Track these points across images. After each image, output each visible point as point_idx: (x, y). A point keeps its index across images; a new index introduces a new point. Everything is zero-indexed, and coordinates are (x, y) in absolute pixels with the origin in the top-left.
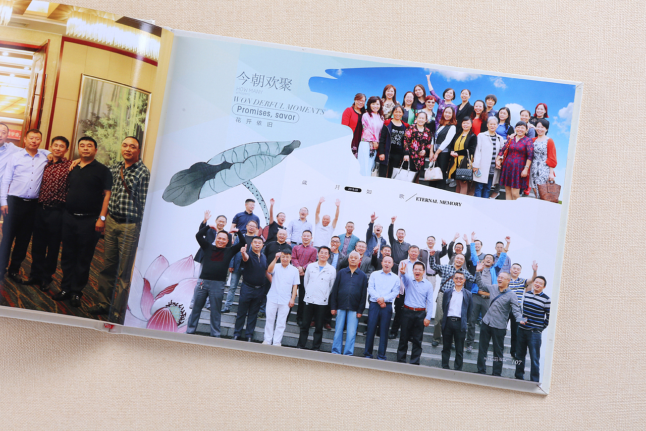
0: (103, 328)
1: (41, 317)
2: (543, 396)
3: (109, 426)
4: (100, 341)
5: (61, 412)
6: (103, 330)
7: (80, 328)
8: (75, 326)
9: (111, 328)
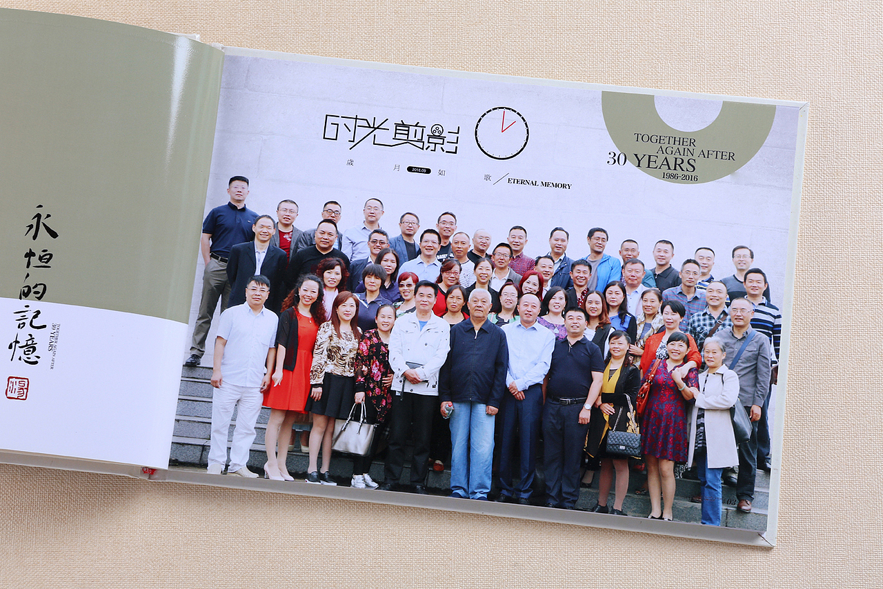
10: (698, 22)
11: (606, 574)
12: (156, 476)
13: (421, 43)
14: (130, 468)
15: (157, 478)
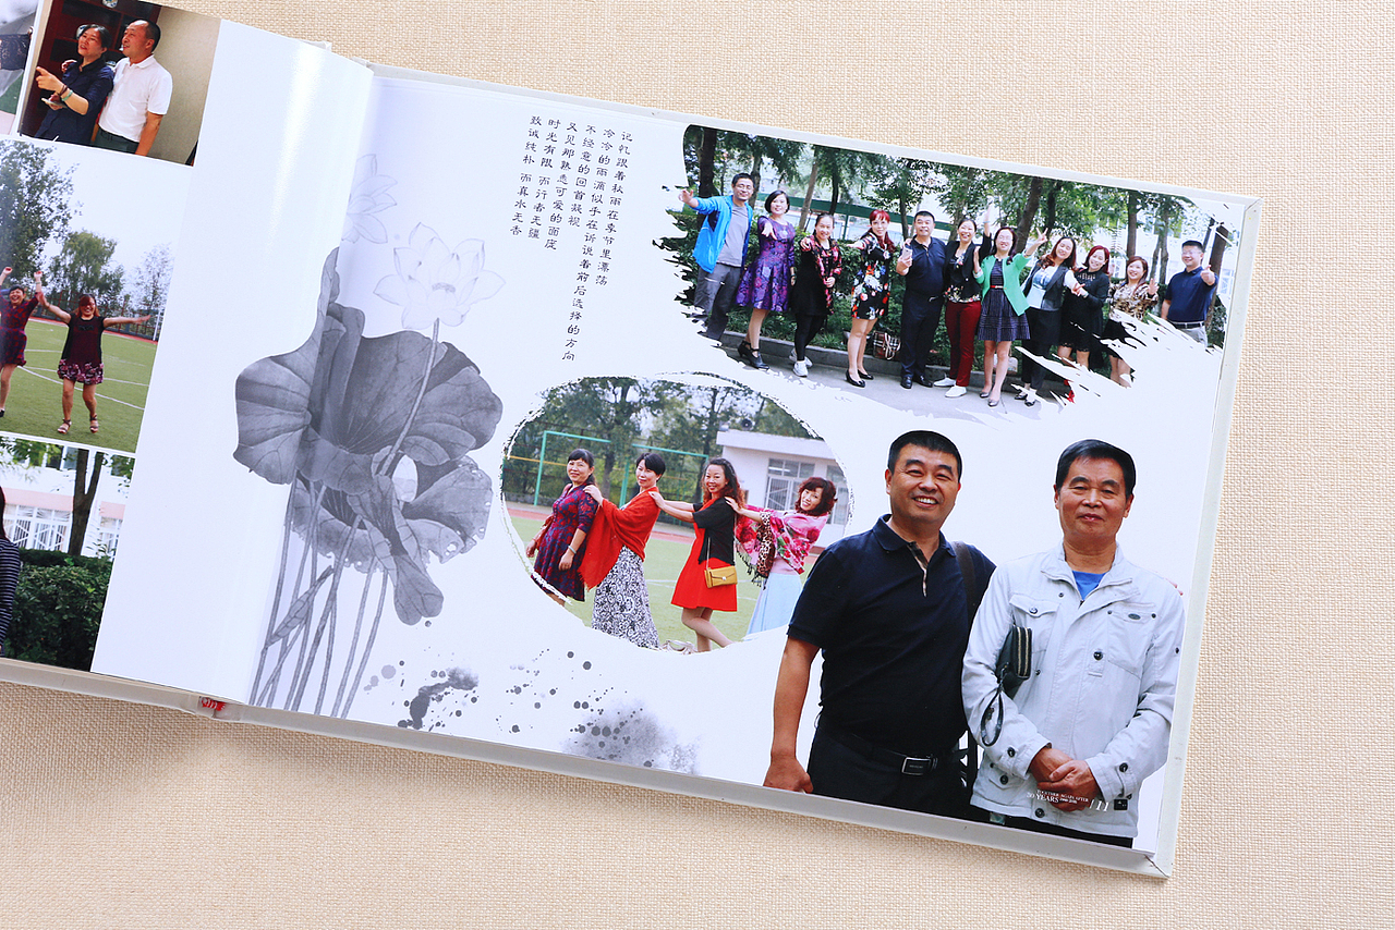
0: (199, 709)
1: (65, 680)
2: (1159, 881)
3: (205, 922)
4: (193, 736)
5: (103, 890)
6: (198, 713)
7: (149, 706)
8: (138, 702)
9: (219, 709)
10: (1082, 51)
11: (924, 896)
12: (224, 712)
13: (656, 77)
14: (181, 697)
15: (226, 717)
